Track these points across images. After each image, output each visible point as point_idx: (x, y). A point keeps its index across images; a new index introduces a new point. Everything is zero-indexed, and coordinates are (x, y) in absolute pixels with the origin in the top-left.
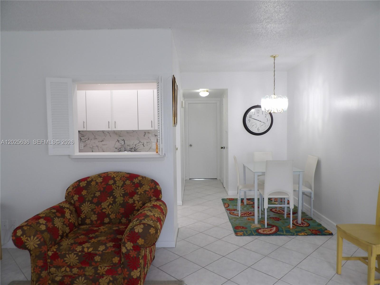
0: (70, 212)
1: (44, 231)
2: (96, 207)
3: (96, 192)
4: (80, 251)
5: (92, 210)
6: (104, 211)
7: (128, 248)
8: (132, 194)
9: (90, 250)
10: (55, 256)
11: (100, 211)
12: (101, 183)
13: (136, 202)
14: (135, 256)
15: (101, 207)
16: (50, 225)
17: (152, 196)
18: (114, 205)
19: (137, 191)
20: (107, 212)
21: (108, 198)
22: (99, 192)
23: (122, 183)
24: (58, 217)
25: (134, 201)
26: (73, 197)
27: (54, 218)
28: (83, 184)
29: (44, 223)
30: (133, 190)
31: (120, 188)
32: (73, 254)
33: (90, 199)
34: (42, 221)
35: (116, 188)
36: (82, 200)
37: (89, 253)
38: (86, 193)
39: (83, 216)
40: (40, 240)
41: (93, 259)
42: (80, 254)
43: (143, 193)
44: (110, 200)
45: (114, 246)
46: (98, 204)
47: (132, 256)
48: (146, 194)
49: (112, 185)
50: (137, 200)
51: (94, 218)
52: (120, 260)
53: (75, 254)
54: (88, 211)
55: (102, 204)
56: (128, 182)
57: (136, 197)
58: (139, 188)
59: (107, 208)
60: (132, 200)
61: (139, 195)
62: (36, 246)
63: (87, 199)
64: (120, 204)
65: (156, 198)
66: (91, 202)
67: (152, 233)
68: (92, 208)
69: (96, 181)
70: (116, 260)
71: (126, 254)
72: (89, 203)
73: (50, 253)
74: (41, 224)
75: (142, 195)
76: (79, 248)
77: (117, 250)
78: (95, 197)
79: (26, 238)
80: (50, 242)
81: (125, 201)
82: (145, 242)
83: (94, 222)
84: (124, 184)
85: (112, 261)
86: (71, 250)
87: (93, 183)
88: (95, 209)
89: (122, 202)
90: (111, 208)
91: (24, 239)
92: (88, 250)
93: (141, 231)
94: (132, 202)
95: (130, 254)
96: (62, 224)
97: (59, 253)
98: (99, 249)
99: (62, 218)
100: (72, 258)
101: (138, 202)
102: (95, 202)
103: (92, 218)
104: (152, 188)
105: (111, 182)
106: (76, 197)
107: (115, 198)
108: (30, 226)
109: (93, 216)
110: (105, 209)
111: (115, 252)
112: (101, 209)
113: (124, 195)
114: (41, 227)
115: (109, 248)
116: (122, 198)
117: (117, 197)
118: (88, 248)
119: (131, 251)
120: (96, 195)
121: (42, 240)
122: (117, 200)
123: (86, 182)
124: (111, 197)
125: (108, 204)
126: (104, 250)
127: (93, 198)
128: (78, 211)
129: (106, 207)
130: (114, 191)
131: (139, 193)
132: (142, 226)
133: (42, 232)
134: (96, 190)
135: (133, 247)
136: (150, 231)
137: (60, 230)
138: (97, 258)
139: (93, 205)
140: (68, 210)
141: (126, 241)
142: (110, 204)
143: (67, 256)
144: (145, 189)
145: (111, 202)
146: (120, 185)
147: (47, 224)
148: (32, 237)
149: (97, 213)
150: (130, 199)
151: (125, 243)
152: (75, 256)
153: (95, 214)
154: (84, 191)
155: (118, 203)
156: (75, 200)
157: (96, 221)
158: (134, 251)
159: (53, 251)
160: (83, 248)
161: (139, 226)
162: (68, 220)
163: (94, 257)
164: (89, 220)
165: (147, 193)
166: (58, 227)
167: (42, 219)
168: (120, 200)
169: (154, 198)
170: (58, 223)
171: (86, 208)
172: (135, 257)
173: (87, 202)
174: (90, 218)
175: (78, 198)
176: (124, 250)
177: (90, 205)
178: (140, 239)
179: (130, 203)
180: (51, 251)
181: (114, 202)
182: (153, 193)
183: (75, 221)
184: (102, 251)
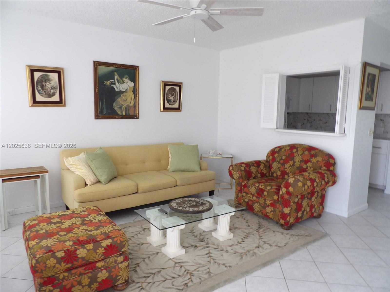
0: (264, 166)
1: (243, 170)
2: (281, 166)
3: (283, 156)
4: (257, 187)
5: (279, 168)
6: (286, 170)
7: (283, 192)
8: (307, 162)
9: (263, 187)
10: (245, 186)
11: (283, 170)
12: (288, 150)
13: (309, 168)
14: (287, 198)
15: (284, 167)
16: (247, 169)
17: (323, 166)
18: (293, 167)
19: (311, 160)
20: (287, 171)
21: (290, 162)
22: (285, 157)
23: (302, 152)
24: (254, 166)
25: (307, 167)
26: (269, 157)
27: (252, 166)
28: (277, 150)
29: (244, 166)
30: (308, 159)
31: (299, 155)
32: (253, 187)
33: (279, 160)
34: (243, 165)
35: (297, 155)
36: (274, 160)
37: (262, 189)
38: (277, 156)
39: (272, 171)
40: (239, 175)
41: (263, 193)
42: (257, 188)
43: (315, 162)
44: (291, 163)
45: (276, 189)
46: (283, 164)
47: (285, 198)
48: (317, 163)
49: (295, 153)
50: (310, 167)
51: (279, 173)
52: (278, 199)
53: (254, 187)
54: (276, 168)
55: (285, 165)
56: (306, 153)
57: (309, 164)
58: (313, 158)
59: (288, 169)
60: (306, 166)
61: (312, 163)
62: (238, 178)
63: (277, 160)
64: (297, 167)
65: (326, 169)
66: (279, 163)
67: (299, 185)
68: (279, 167)
69: (285, 148)
70: (276, 197)
71: (282, 196)
72: (277, 162)
73: (243, 184)
74: (242, 166)
75: (314, 163)
76: (257, 185)
77: (277, 191)
78: (282, 159)
79: (234, 172)
80: (245, 178)
81: (301, 166)
82: (294, 190)
83: (279, 177)
84: (303, 153)
85: (273, 197)
86: (253, 185)
87: (283, 150)
88: (280, 167)
89: (298, 166)
90: (291, 169)
91: (233, 172)
92: (261, 187)
93: (292, 182)
94: (306, 167)
95: (284, 196)
96: (256, 171)
97: (247, 185)
98: (267, 188)
99: (257, 168)
100: (253, 190)
101: (310, 168)
102: (281, 163)
103: (277, 173)
104: (325, 160)
105: (294, 150)
106: (271, 158)
107: (294, 162)
108: (236, 166)
109: (278, 172)
110: (287, 168)
111: (275, 192)
112: (284, 168)
113: (301, 161)
114: (241, 168)
115: (273, 189)
116: (299, 163)
117: (296, 162)
118: (262, 186)
119: (285, 194)
120: (283, 158)
121: (241, 175)
122: (295, 164)
123: (279, 148)
124: (292, 161)
125: (289, 166)
126: (269, 189)
127: (280, 160)
128: (270, 167)
129: (287, 167)
130: (295, 157)
131: (312, 162)
132: (294, 179)
133: (241, 171)
134: (284, 155)
135: (286, 191)
136: (298, 183)
137: (253, 174)
138: (265, 193)
139: (279, 164)
140: (263, 164)
141: (283, 187)
142: (291, 166)
143: (251, 187)
144: (318, 159)
145: (292, 165)
146: (300, 154)
147: (246, 167)
148: (236, 172)
149: (281, 170)
150: (305, 165)
151: (282, 188)
152: (254, 188)
153: (279, 171)
154: (276, 154)
155: (296, 166)
156: (270, 159)
157: (280, 176)
158: (286, 195)
159: (245, 183)
160: (259, 185)
161: (292, 178)
162: (261, 170)
163: (264, 192)
164: (276, 174)
165: (319, 162)
166: (252, 171)
167: (244, 164)
168: (297, 164)
169: (324, 168)
170: (253, 169)
171: (275, 166)
172: (287, 200)
173: (276, 162)
174: (276, 173)
175: (272, 158)
176: (281, 193)
177: (278, 164)
178: (291, 187)
179: (304, 168)
180: (244, 183)
181: (294, 165)
182: (324, 163)
183: (267, 173)
184: (268, 190)
